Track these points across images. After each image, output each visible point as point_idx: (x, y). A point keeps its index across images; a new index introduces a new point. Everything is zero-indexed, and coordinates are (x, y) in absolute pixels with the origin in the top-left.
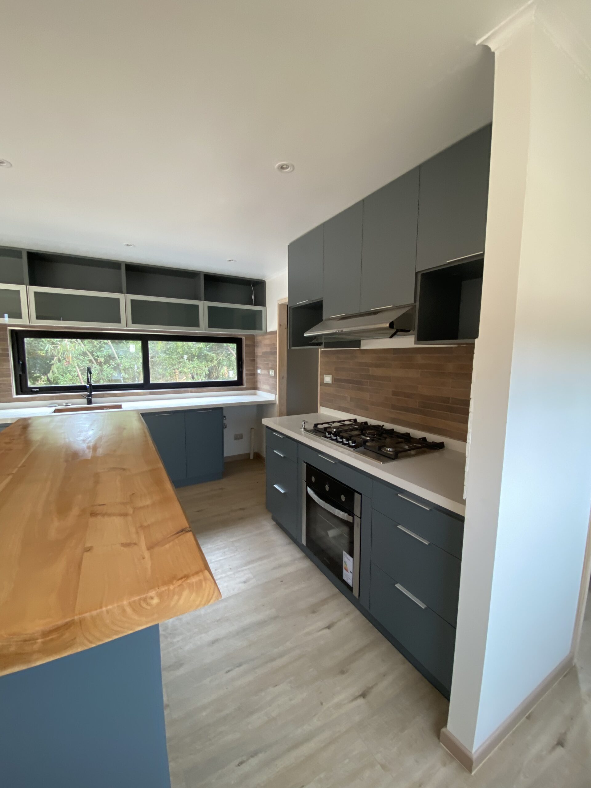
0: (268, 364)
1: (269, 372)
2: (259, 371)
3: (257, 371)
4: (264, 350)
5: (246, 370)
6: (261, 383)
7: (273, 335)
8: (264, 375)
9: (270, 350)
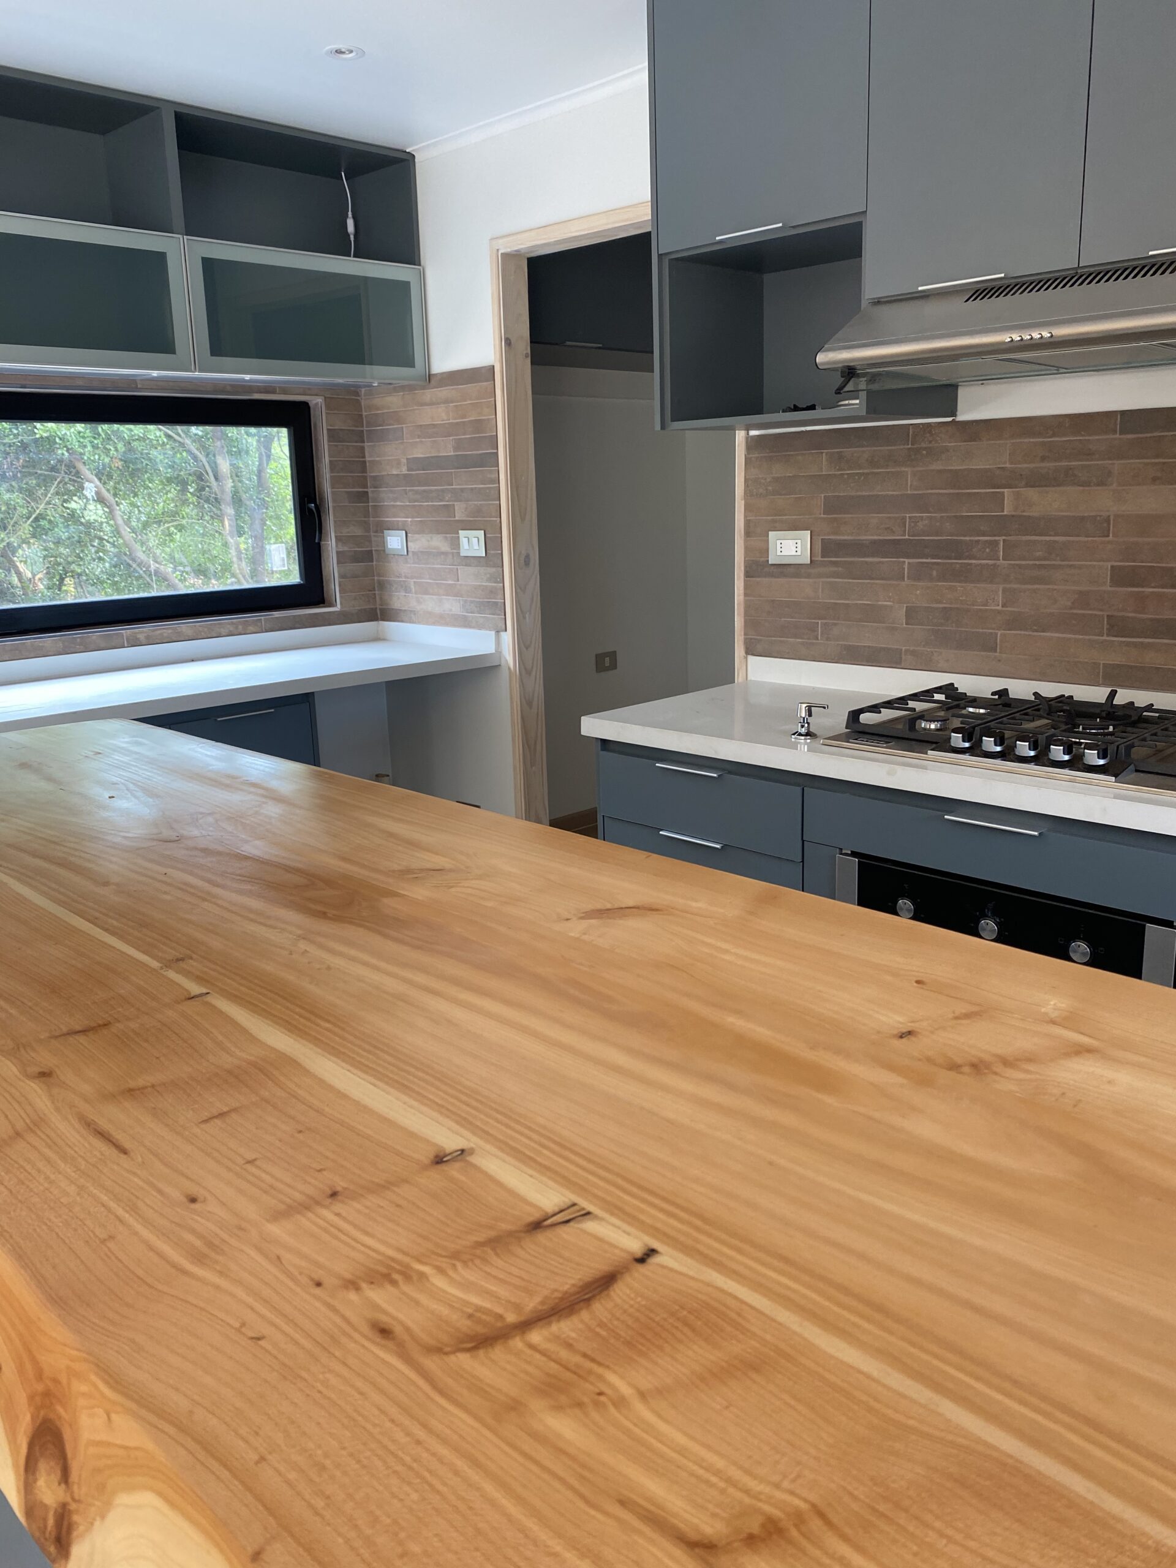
0: (449, 509)
1: (455, 543)
2: (394, 541)
3: (383, 543)
4: (418, 453)
5: (338, 539)
6: (407, 590)
7: (472, 388)
8: (426, 555)
9: (456, 449)
